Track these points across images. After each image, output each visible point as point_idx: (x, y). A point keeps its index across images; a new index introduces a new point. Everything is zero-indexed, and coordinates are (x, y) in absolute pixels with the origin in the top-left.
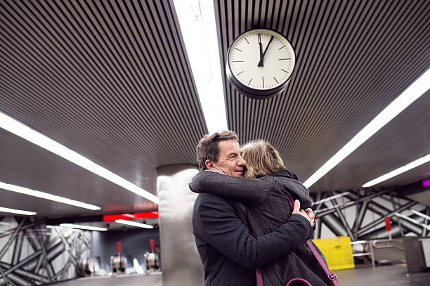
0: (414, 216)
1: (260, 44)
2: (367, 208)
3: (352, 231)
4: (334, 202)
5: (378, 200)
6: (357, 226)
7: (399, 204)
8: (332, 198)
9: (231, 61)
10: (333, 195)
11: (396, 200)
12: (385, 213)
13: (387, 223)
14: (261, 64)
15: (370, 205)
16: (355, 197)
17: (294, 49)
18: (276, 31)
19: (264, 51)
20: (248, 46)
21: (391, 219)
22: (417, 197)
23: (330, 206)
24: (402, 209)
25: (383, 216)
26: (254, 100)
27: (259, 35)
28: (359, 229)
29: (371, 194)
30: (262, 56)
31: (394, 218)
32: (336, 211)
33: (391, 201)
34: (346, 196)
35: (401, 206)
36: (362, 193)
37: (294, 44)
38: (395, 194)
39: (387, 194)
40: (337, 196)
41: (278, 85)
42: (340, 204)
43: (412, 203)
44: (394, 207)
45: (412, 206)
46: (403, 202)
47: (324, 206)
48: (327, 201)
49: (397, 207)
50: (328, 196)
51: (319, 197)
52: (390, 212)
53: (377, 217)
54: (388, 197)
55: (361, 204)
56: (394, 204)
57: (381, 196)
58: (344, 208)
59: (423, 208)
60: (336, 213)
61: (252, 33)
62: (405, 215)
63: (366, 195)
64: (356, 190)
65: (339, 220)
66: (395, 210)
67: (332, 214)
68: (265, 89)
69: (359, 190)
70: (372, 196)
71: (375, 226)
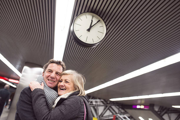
0: (125, 118)
1: (92, 21)
2: (108, 109)
3: (99, 116)
4: (96, 102)
5: (113, 107)
6: (102, 115)
7: (121, 111)
8: (96, 100)
9: (75, 23)
10: (97, 99)
11: (120, 109)
12: (114, 113)
13: (114, 118)
14: (89, 30)
15: (110, 108)
16: (105, 103)
17: (107, 29)
18: (102, 18)
19: (92, 25)
20: (86, 19)
21: (116, 116)
22: (129, 111)
23: (94, 103)
24: (122, 114)
25: (113, 114)
26: (80, 47)
27: (93, 16)
28: (102, 116)
29: (111, 104)
30: (91, 27)
31: (117, 117)
32: (96, 106)
33: (118, 109)
34: (102, 102)
35: (121, 112)
36: (109, 102)
37: (108, 27)
38: (121, 106)
39: (118, 106)
40: (98, 100)
41: (93, 43)
42: (98, 104)
43: (126, 113)
44: (119, 112)
45: (125, 114)
46: (123, 111)
47: (92, 102)
48: (94, 100)
49: (120, 112)
50: (95, 99)
51: (91, 98)
52: (116, 113)
53: (111, 114)
54: (118, 107)
55: (107, 106)
56: (119, 111)
57: (115, 106)
58: (99, 106)
59: (129, 116)
60: (95, 107)
61: (90, 14)
62: (121, 116)
63: (109, 104)
64: (106, 100)
65: (96, 110)
66: (119, 113)
67: (94, 107)
68: (86, 42)
69: (108, 101)
70: (112, 105)
71: (109, 117)
